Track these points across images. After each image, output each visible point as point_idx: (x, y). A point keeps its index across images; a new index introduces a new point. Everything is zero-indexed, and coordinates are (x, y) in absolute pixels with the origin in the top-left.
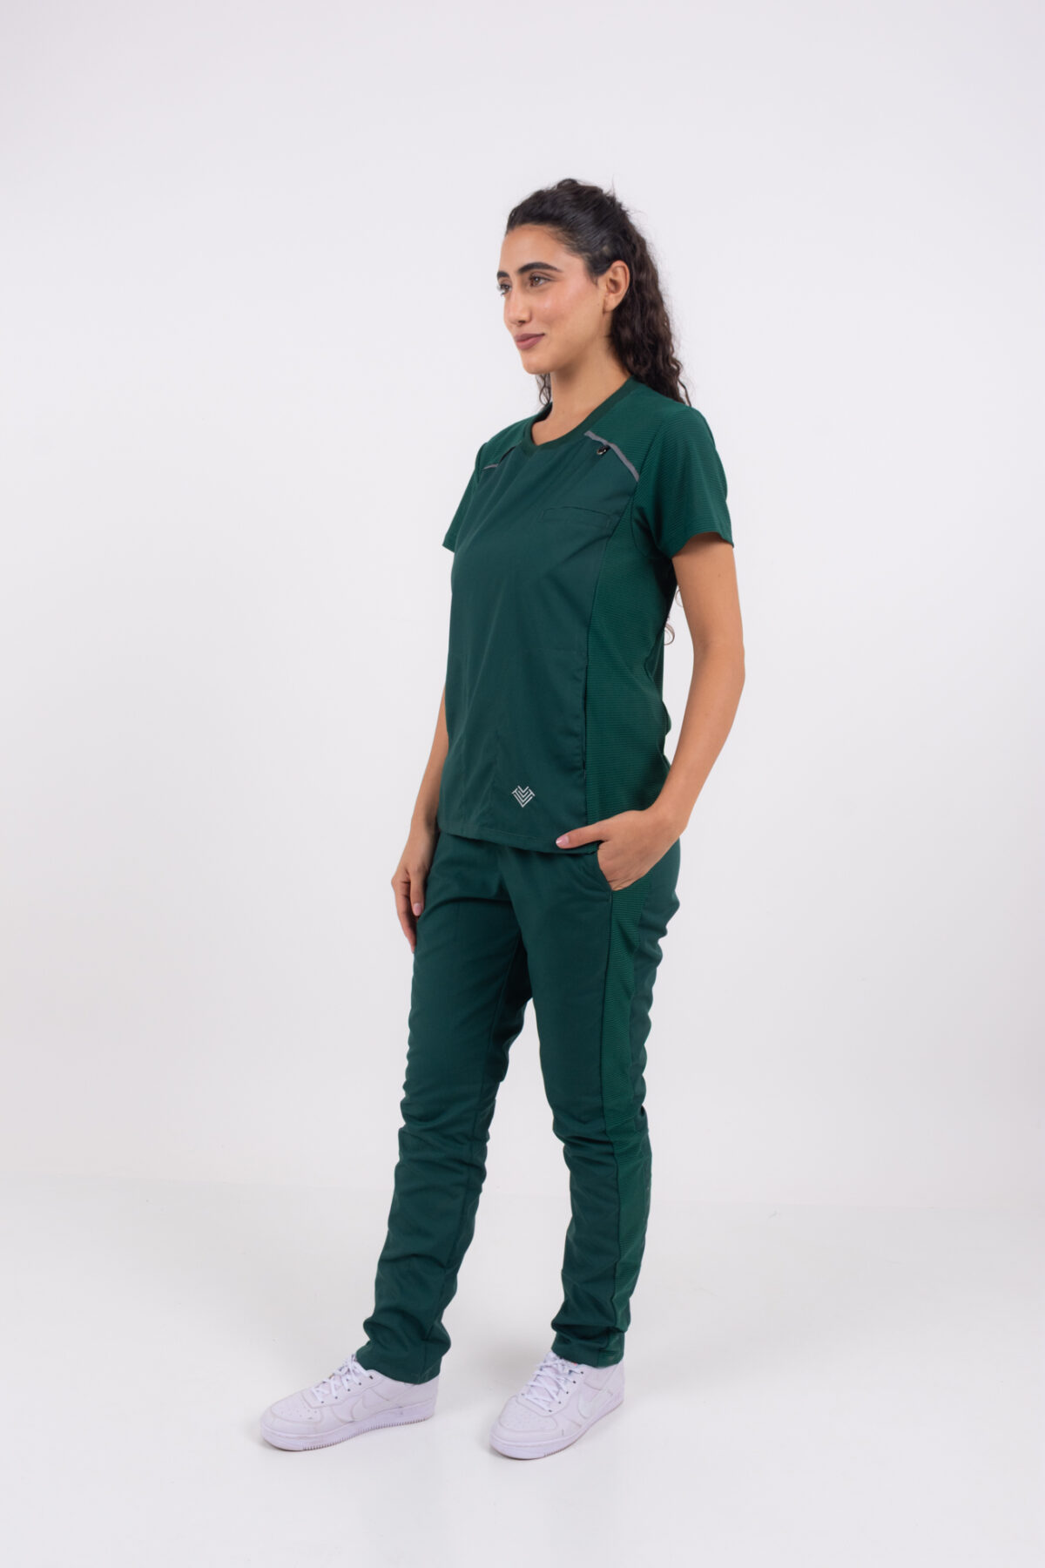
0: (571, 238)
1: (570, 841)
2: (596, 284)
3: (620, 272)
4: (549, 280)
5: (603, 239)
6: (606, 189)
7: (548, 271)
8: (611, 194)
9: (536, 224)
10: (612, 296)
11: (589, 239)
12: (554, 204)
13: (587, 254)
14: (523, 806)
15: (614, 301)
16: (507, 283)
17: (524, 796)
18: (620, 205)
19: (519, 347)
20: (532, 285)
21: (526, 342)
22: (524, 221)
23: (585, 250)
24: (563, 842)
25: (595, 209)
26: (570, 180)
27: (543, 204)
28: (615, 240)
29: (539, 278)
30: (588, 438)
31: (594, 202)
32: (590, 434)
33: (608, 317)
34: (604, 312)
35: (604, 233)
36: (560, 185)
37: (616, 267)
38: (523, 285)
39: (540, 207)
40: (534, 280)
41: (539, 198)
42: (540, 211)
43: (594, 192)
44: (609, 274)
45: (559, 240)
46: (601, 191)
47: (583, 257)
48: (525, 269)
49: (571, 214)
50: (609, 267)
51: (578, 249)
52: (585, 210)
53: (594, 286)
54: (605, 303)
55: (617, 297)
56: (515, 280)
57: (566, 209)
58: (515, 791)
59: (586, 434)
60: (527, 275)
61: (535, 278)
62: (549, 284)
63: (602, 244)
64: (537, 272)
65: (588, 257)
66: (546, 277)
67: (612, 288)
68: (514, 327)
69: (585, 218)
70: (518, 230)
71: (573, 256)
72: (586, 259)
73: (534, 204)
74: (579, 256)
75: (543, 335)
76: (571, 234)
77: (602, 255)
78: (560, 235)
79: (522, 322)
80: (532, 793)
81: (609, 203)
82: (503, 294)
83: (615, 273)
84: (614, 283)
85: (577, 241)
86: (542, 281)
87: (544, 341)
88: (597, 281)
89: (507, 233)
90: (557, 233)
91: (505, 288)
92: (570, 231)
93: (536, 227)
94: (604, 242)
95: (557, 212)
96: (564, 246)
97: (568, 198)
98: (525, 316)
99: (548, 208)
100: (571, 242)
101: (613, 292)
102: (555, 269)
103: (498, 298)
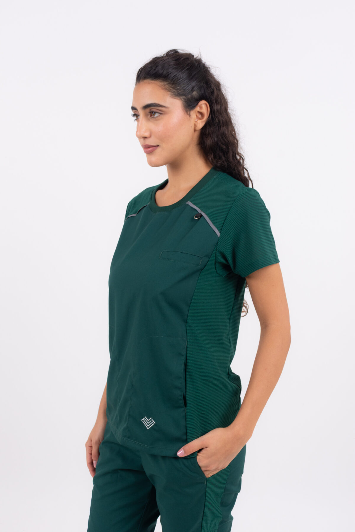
0: (174, 88)
1: (185, 452)
2: (189, 115)
3: (203, 106)
4: (161, 114)
5: (193, 88)
6: (196, 54)
7: (160, 108)
8: (199, 58)
9: (152, 80)
10: (199, 121)
11: (184, 88)
12: (163, 67)
13: (184, 97)
14: (148, 428)
15: (201, 124)
16: (137, 113)
17: (148, 423)
18: (204, 64)
19: (146, 152)
20: (151, 116)
21: (149, 149)
22: (145, 78)
23: (182, 95)
24: (181, 453)
25: (188, 69)
26: (174, 50)
27: (156, 67)
28: (200, 88)
29: (155, 112)
30: (188, 205)
31: (187, 65)
32: (190, 204)
33: (197, 134)
34: (195, 130)
35: (194, 83)
36: (168, 54)
37: (201, 104)
38: (146, 115)
39: (155, 70)
40: (152, 113)
41: (155, 62)
42: (154, 72)
43: (188, 57)
44: (198, 109)
45: (166, 89)
46: (193, 56)
47: (181, 99)
48: (146, 107)
49: (174, 73)
50: (197, 104)
51: (178, 95)
52: (182, 70)
53: (188, 116)
54: (195, 125)
55: (202, 122)
56: (141, 112)
57: (170, 70)
58: (143, 419)
59: (187, 203)
60: (148, 110)
61: (153, 112)
62: (162, 116)
63: (193, 90)
64: (154, 109)
65: (184, 99)
66: (160, 112)
67: (200, 116)
68: (142, 140)
69: (182, 75)
70: (143, 83)
71: (175, 98)
72: (183, 100)
73: (151, 67)
74: (179, 98)
75: (158, 146)
76: (173, 86)
77: (192, 98)
78: (167, 86)
79: (145, 138)
80: (153, 421)
81: (197, 64)
82: (135, 120)
83: (201, 108)
84: (201, 114)
85: (177, 90)
86: (157, 115)
87: (159, 150)
88: (190, 113)
89: (136, 84)
90: (165, 85)
91: (136, 115)
92: (173, 84)
93: (152, 81)
94: (194, 89)
95: (165, 72)
96: (169, 93)
97: (172, 64)
98: (147, 134)
99: (160, 70)
100: (173, 90)
101: (200, 119)
102: (164, 107)
103: (132, 123)
